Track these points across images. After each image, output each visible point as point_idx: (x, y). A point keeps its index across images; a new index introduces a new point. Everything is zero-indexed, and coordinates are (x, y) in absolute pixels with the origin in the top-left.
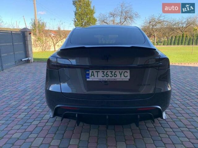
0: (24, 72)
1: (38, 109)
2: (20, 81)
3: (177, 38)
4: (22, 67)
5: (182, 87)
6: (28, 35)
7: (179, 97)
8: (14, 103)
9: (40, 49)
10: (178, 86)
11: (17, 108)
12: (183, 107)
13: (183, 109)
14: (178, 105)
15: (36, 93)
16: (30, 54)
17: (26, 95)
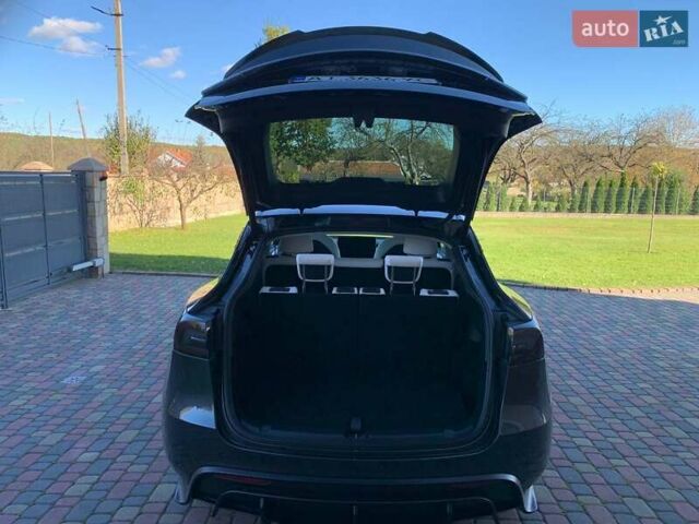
0: (80, 313)
1: (132, 464)
2: (68, 349)
3: (604, 188)
4: (72, 293)
5: (604, 384)
6: (97, 183)
7: (591, 422)
8: (52, 439)
9: (132, 220)
10: (591, 381)
11: (61, 459)
12: (599, 460)
13: (597, 468)
14: (585, 453)
15: (121, 401)
16: (99, 247)
17: (88, 406)
